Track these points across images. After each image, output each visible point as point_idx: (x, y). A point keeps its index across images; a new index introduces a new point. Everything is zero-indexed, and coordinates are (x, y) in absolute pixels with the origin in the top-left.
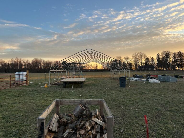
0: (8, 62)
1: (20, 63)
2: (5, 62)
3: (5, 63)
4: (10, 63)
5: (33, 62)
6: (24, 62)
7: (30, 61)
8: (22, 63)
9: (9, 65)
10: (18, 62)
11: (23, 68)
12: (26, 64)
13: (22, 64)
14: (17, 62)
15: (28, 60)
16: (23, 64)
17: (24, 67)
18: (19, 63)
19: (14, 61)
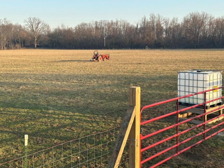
0: (136, 25)
1: (159, 25)
2: (130, 25)
3: (131, 27)
4: (139, 27)
5: (186, 21)
6: (166, 23)
7: (179, 19)
8: (162, 25)
9: (138, 31)
10: (155, 24)
11: (164, 36)
12: (170, 27)
13: (162, 27)
14: (153, 23)
15: (176, 17)
16: (165, 27)
17: (166, 35)
18: (157, 25)
19: (147, 22)
